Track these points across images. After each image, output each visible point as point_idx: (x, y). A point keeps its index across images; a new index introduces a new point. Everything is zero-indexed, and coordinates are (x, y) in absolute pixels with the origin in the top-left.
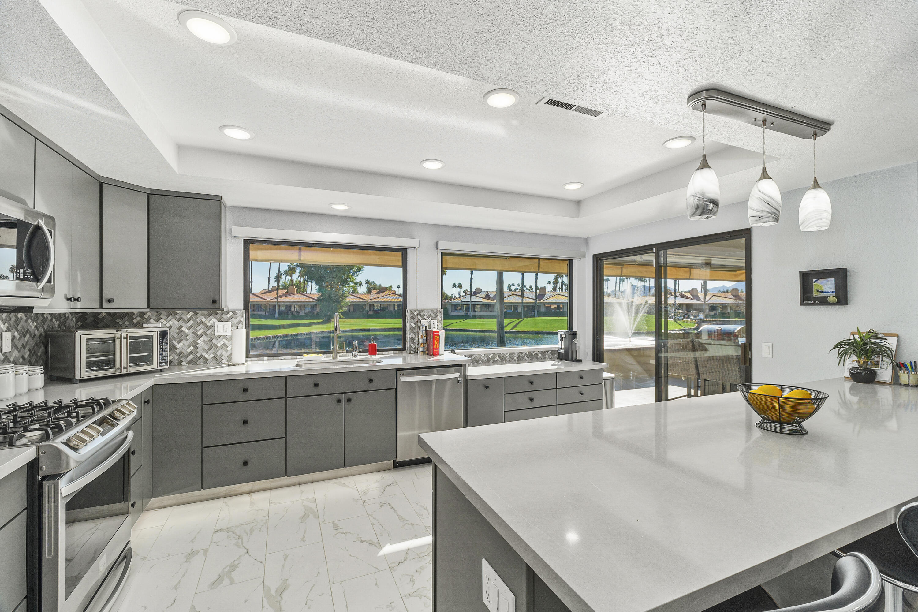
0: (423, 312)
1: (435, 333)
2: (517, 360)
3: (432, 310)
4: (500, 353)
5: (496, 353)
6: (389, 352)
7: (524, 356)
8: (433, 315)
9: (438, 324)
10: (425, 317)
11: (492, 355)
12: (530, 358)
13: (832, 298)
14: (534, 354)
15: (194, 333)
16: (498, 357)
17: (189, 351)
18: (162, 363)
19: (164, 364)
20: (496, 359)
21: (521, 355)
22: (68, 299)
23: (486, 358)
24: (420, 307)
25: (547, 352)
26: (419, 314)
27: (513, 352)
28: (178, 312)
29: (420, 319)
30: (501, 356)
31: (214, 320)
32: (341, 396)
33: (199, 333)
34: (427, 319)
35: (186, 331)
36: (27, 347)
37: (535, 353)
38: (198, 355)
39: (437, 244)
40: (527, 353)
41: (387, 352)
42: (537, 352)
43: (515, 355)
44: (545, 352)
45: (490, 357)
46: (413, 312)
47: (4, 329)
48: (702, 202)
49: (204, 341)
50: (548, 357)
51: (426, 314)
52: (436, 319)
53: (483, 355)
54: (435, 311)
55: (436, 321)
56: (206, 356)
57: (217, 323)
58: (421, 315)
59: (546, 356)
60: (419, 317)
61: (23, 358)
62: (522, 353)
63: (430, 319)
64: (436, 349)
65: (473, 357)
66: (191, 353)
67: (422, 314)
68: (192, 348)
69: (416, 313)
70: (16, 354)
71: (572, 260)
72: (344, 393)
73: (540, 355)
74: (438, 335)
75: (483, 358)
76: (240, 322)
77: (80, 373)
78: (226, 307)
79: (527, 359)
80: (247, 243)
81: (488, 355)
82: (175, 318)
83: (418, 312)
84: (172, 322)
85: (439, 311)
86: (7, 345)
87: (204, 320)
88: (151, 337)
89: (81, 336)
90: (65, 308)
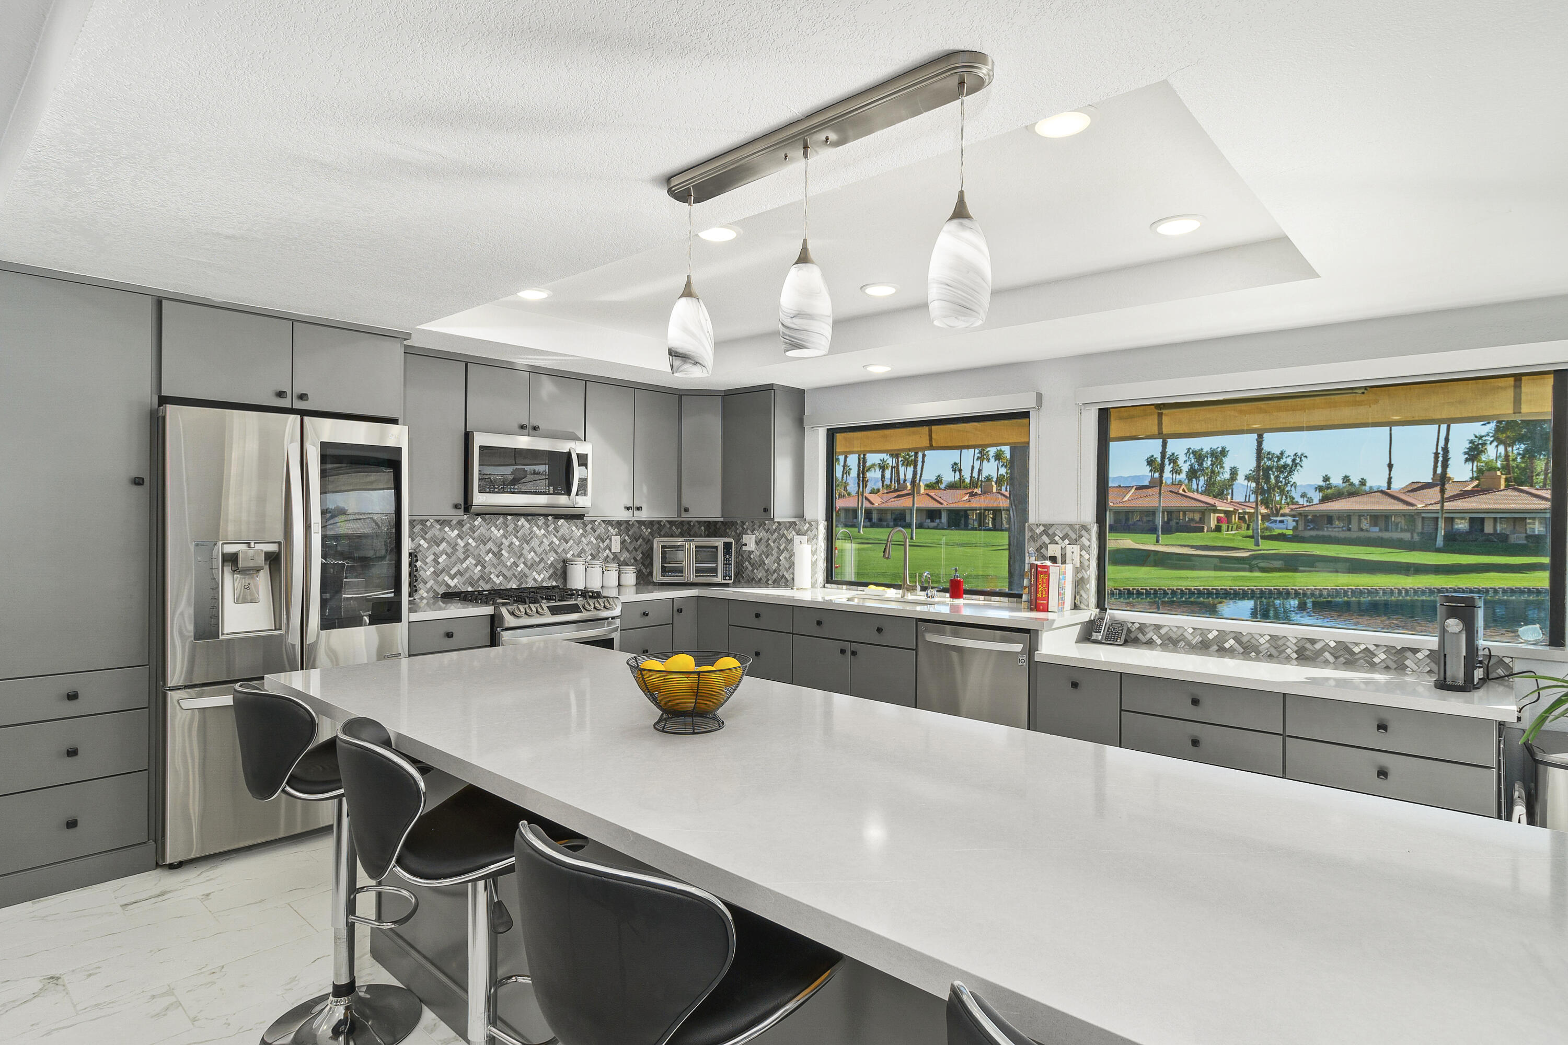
0: (1053, 527)
1: (1039, 569)
2: (1295, 656)
3: (1071, 526)
4: (1238, 633)
5: (1228, 629)
6: (1002, 599)
7: (1322, 650)
8: (1074, 536)
9: (1084, 552)
10: (1057, 538)
11: (1215, 633)
12: (1342, 660)
14: (1356, 650)
15: (778, 547)
16: (1232, 642)
17: (774, 568)
18: (726, 576)
19: (727, 578)
20: (1227, 645)
21: (1308, 645)
22: (628, 508)
23: (1198, 639)
24: (1045, 518)
25: (1415, 651)
26: (1045, 532)
27: (1280, 634)
28: (767, 522)
29: (1047, 540)
30: (1244, 640)
31: (794, 533)
32: (847, 646)
33: (782, 548)
34: (1060, 541)
35: (772, 544)
36: (640, 550)
37: (1363, 647)
38: (781, 573)
40: (1332, 644)
41: (997, 598)
42: (1372, 648)
43: (1289, 644)
44: (1404, 649)
45: (1211, 636)
46: (1034, 527)
47: (614, 533)
49: (785, 558)
51: (1058, 532)
52: (1079, 542)
53: (1191, 631)
54: (1077, 527)
55: (1076, 548)
56: (787, 576)
57: (796, 537)
58: (1048, 535)
59: (1407, 662)
60: (1045, 538)
61: (635, 559)
62: (1313, 641)
63: (1067, 542)
64: (1042, 599)
65: (1163, 631)
66: (775, 571)
67: (1050, 532)
68: (776, 565)
69: (1038, 531)
70: (625, 555)
72: (851, 642)
73: (1383, 656)
74: (1047, 573)
75: (1190, 637)
76: (816, 537)
77: (657, 576)
78: (801, 516)
79: (1331, 659)
80: (832, 434)
81: (1203, 632)
82: (764, 529)
83: (1042, 528)
84: (762, 534)
85: (1084, 527)
86: (616, 546)
87: (785, 532)
88: (716, 547)
89: (657, 544)
90: (625, 515)
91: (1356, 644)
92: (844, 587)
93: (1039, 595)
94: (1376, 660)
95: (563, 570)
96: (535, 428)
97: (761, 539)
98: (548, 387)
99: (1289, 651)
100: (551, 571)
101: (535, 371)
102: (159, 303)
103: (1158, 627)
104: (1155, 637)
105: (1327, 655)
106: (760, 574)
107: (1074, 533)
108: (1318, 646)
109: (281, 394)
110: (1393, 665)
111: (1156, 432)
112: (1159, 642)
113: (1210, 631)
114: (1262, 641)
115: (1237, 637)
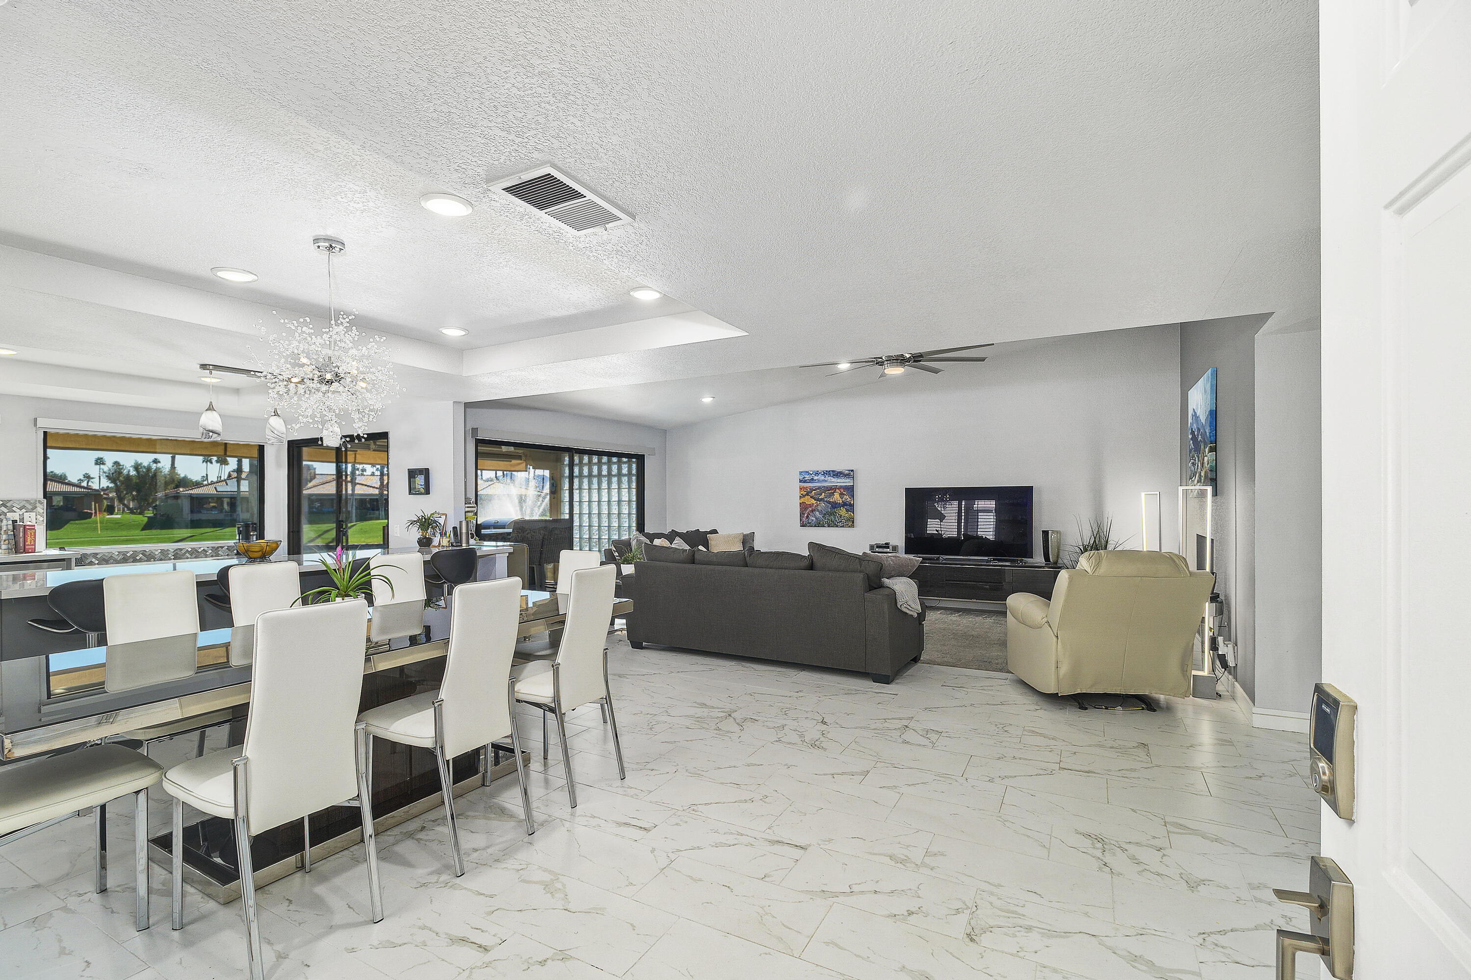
0: (11, 502)
1: (27, 527)
3: (27, 501)
4: (145, 551)
5: (138, 550)
7: (185, 553)
8: (30, 507)
9: (39, 517)
10: (14, 509)
11: (132, 553)
13: (422, 491)
14: (200, 550)
20: (138, 558)
21: (179, 552)
23: (121, 557)
25: (222, 547)
26: (3, 505)
27: (166, 548)
29: (6, 511)
30: (147, 554)
34: (17, 510)
37: (202, 549)
39: (35, 420)
40: (190, 550)
42: (206, 549)
43: (170, 553)
44: (218, 547)
45: (128, 555)
48: (205, 431)
50: (222, 554)
51: (15, 505)
52: (34, 511)
53: (117, 553)
54: (32, 501)
55: (33, 514)
62: (181, 550)
63: (24, 510)
64: (28, 545)
65: (99, 556)
73: (210, 551)
74: (34, 529)
75: (116, 557)
79: (189, 556)
85: (35, 503)
91: (200, 548)
93: (27, 543)
94: (208, 553)
99: (170, 556)
103: (95, 555)
104: (93, 560)
107: (30, 505)
108: (183, 552)
110: (214, 555)
112: (96, 561)
114: (157, 553)
115: (144, 553)
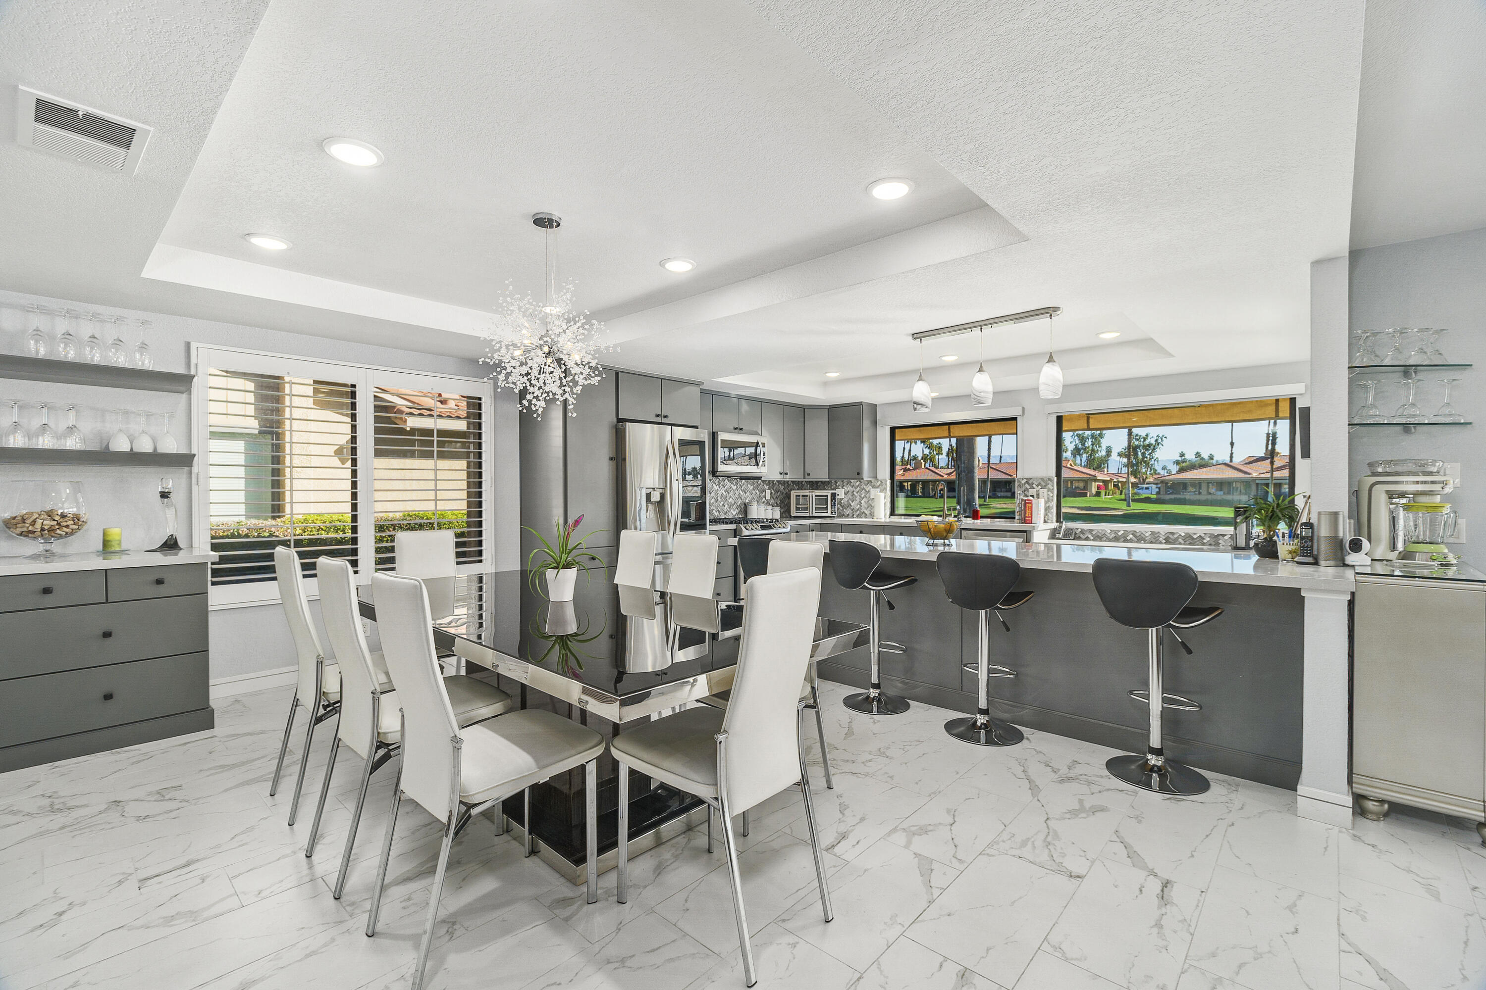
0: (1032, 480)
1: (1025, 502)
3: (1042, 479)
4: (1135, 531)
5: (1129, 530)
7: (1178, 538)
8: (1044, 484)
9: (1049, 492)
10: (1034, 486)
11: (1122, 532)
14: (1195, 537)
15: (860, 496)
16: (1131, 536)
17: (857, 508)
19: (834, 513)
20: (1129, 538)
21: (1171, 536)
22: (781, 474)
23: (1113, 535)
24: (1027, 475)
25: (1224, 535)
26: (1027, 482)
27: (1158, 530)
28: (852, 481)
29: (1028, 487)
30: (1138, 535)
31: (870, 487)
33: (862, 496)
34: (1036, 487)
35: (856, 494)
36: (779, 499)
37: (1198, 535)
38: (862, 511)
40: (1183, 534)
41: (998, 520)
42: (1203, 535)
43: (1161, 536)
44: (1218, 535)
45: (1120, 534)
46: (1021, 480)
49: (866, 502)
51: (1034, 482)
52: (1046, 487)
53: (1110, 531)
54: (1045, 479)
55: (1045, 490)
56: (866, 512)
57: (872, 489)
58: (1029, 484)
60: (1027, 486)
61: (776, 503)
62: (1173, 534)
63: (1040, 487)
65: (1094, 533)
66: (858, 510)
67: (1030, 482)
68: (859, 506)
69: (1023, 482)
70: (772, 501)
71: (1295, 398)
73: (1209, 539)
76: (885, 489)
77: (793, 513)
78: (876, 477)
79: (1183, 542)
80: (893, 430)
81: (1116, 532)
82: (851, 486)
83: (1025, 480)
84: (850, 488)
85: (1050, 479)
86: (768, 497)
87: (865, 487)
88: (827, 496)
89: (793, 494)
90: (778, 477)
91: (1195, 534)
92: (903, 517)
93: (1027, 515)
94: (1205, 541)
95: (745, 509)
96: (741, 429)
97: (848, 491)
98: (745, 407)
99: (1161, 539)
100: (739, 509)
101: (740, 398)
102: (617, 374)
103: (1091, 531)
104: (1090, 536)
105: (1180, 540)
106: (848, 511)
107: (1043, 483)
108: (1176, 536)
109: (658, 416)
110: (1213, 543)
111: (1086, 427)
112: (1092, 538)
113: (1119, 531)
114: (1147, 535)
115: (1134, 533)
